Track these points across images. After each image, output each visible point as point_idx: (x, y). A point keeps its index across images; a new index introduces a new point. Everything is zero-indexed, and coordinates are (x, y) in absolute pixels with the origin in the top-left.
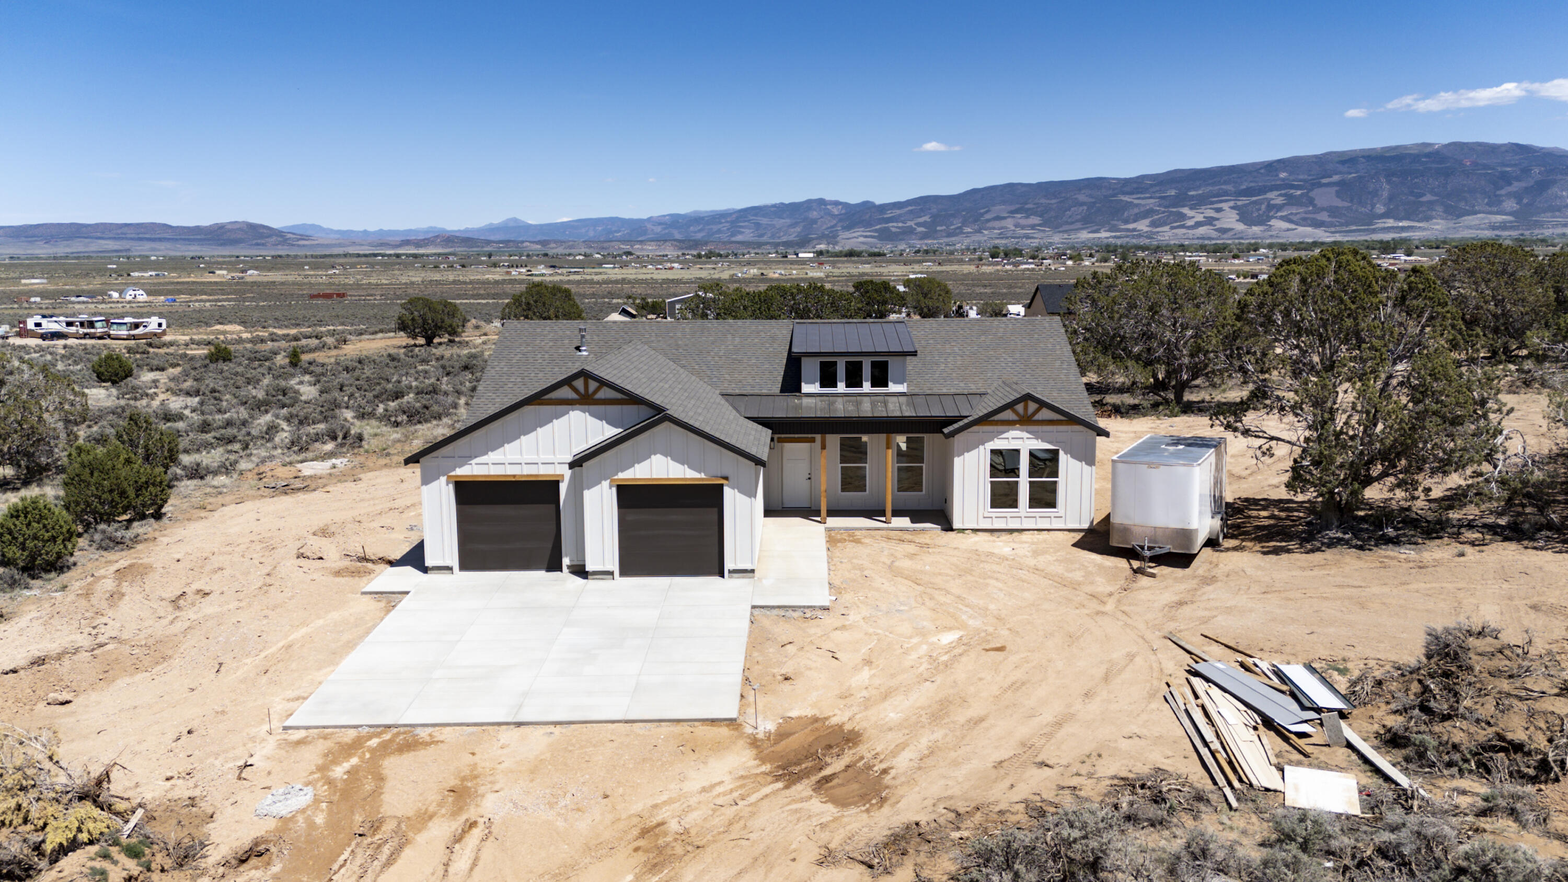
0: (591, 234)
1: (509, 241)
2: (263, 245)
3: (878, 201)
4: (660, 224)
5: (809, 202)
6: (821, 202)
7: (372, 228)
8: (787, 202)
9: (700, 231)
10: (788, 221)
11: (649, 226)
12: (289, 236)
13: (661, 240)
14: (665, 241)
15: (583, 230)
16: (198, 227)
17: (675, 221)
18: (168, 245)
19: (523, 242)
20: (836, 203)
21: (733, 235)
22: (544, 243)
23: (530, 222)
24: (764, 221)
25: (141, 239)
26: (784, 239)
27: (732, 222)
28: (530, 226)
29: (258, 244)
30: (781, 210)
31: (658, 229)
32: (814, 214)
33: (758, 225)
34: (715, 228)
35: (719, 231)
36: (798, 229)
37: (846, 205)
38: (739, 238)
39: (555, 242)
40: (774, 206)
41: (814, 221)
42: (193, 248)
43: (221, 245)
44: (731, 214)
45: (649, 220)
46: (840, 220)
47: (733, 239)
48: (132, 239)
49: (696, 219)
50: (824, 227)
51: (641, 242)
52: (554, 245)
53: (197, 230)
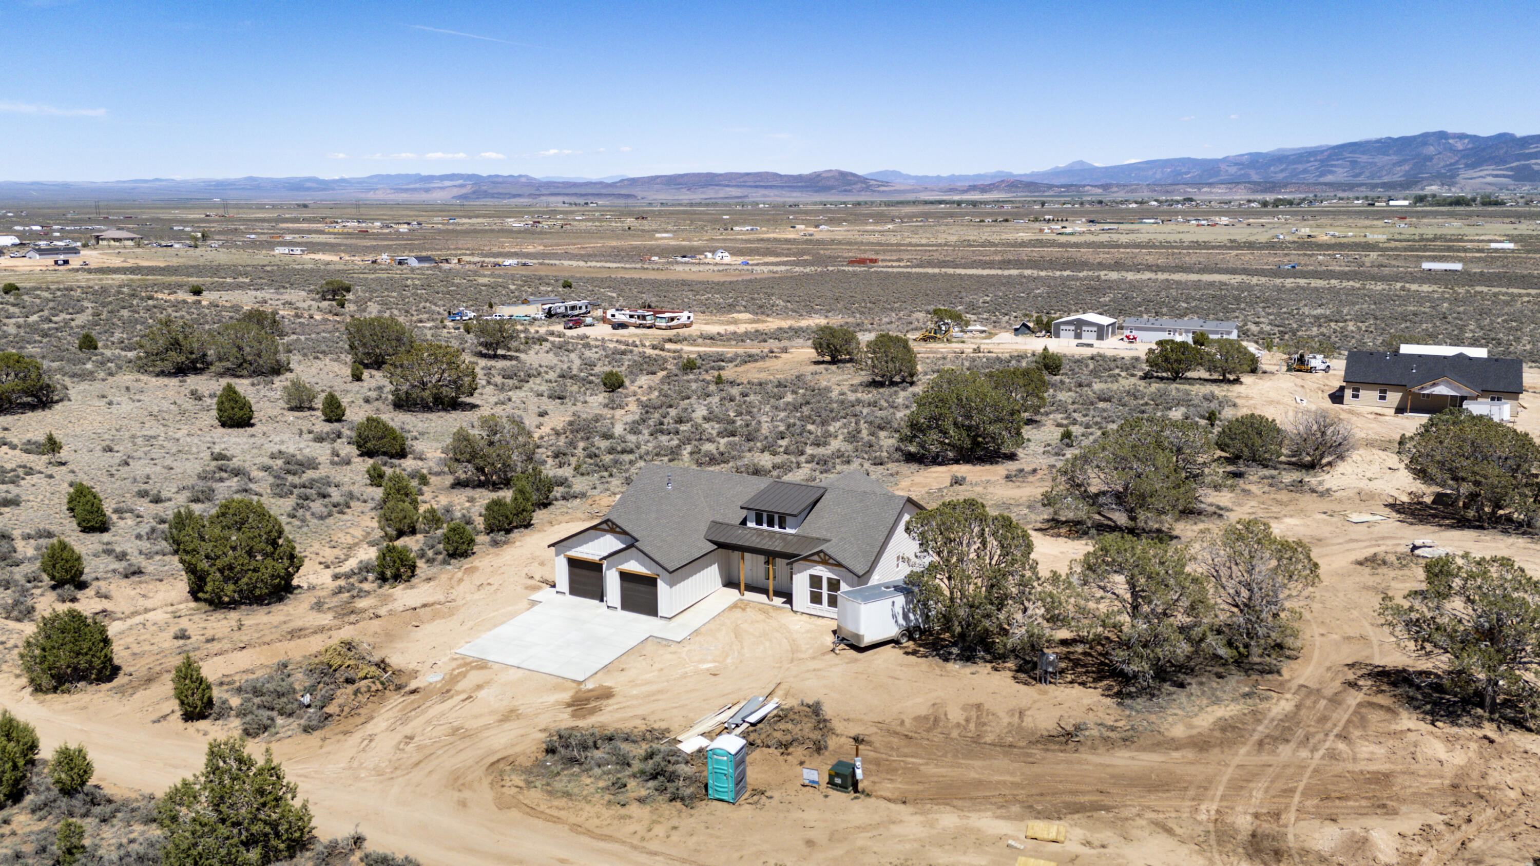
0: (1158, 176)
1: (1067, 186)
4: (1236, 164)
5: (1426, 135)
6: (1442, 136)
8: (1395, 136)
9: (1282, 171)
10: (1395, 158)
11: (1223, 167)
12: (872, 182)
13: (1233, 182)
14: (1238, 183)
15: (1150, 173)
17: (1254, 161)
19: (1084, 186)
20: (1461, 137)
21: (1322, 174)
22: (1106, 187)
23: (1097, 164)
24: (1363, 158)
26: (1386, 179)
27: (1322, 161)
28: (1097, 168)
30: (1385, 145)
31: (1233, 170)
32: (1431, 150)
33: (1354, 163)
34: (1300, 167)
35: (1305, 171)
36: (1407, 167)
37: (1474, 138)
38: (1329, 178)
39: (1118, 185)
40: (1379, 141)
41: (1430, 158)
42: (794, 194)
43: (817, 191)
46: (1463, 157)
47: (1322, 180)
50: (1442, 164)
51: (1210, 185)
52: (1115, 189)
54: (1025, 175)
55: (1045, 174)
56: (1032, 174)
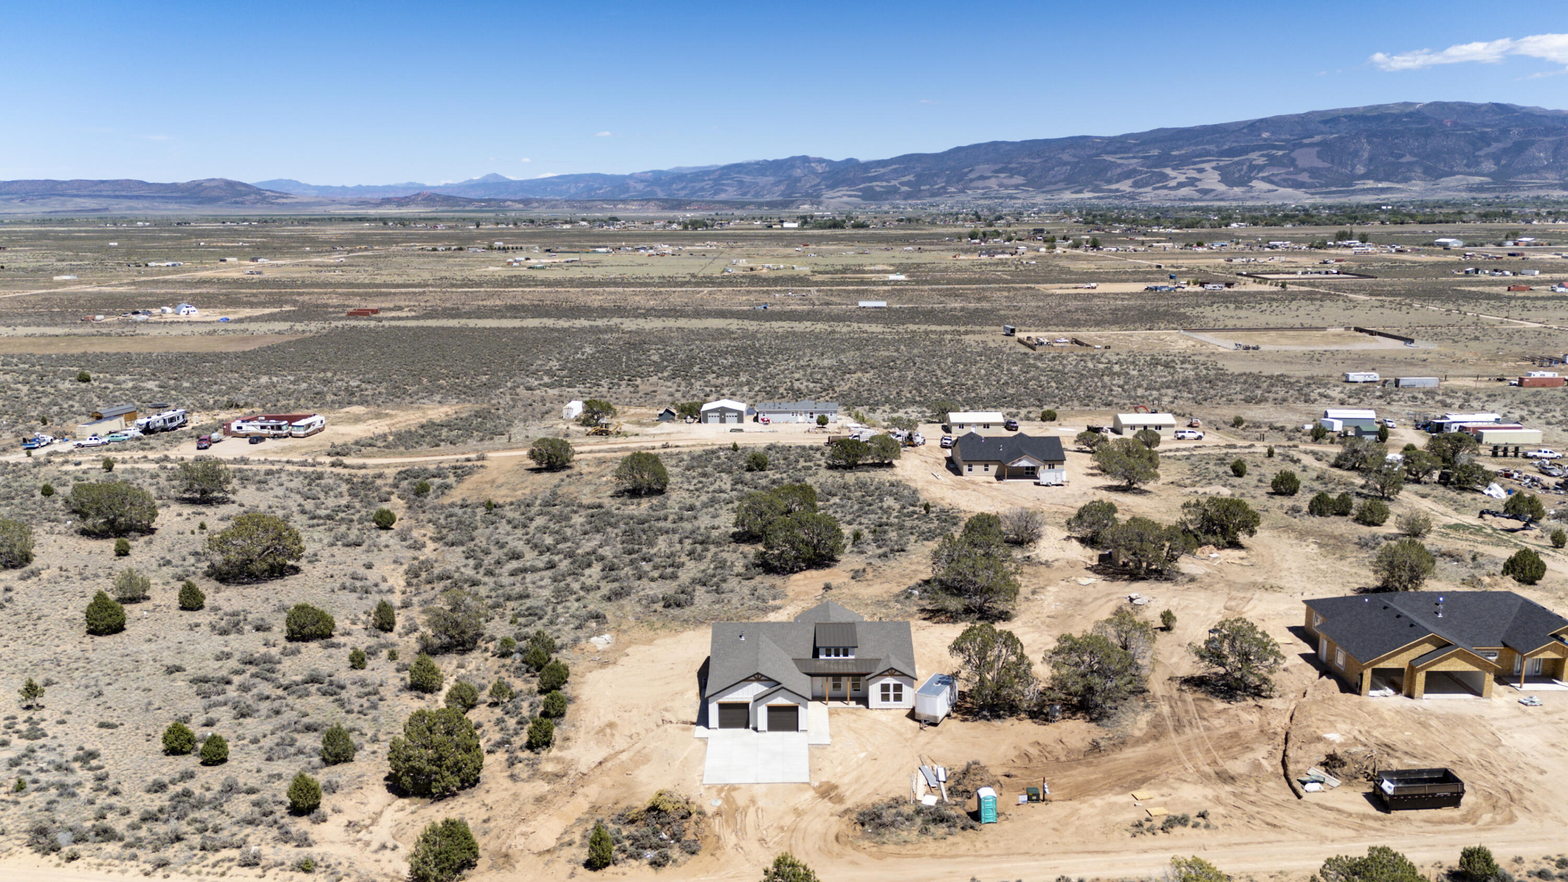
0: (573, 190)
1: (490, 200)
2: (242, 203)
3: (863, 158)
4: (642, 181)
5: (793, 159)
6: (805, 159)
7: (351, 183)
8: (771, 159)
9: (683, 189)
10: (771, 179)
11: (631, 183)
12: (268, 193)
13: (645, 199)
14: (648, 200)
15: (564, 187)
16: (174, 184)
17: (658, 179)
18: (146, 203)
19: (505, 201)
20: (820, 161)
21: (715, 194)
22: (526, 202)
23: (511, 178)
24: (748, 179)
25: (117, 197)
26: (768, 198)
27: (715, 180)
28: (511, 182)
29: (236, 203)
30: (764, 167)
31: (640, 186)
32: (798, 172)
33: (741, 183)
34: (698, 185)
35: (702, 189)
36: (782, 187)
37: (830, 163)
38: (723, 196)
39: (537, 201)
40: (757, 163)
41: (798, 180)
42: (171, 206)
43: (200, 203)
44: (714, 171)
45: (631, 176)
46: (824, 179)
47: (717, 198)
48: (109, 196)
49: (679, 177)
50: (808, 185)
51: (624, 201)
52: (536, 205)
53: (174, 187)
54: (439, 187)
55: (460, 186)
56: (447, 186)
